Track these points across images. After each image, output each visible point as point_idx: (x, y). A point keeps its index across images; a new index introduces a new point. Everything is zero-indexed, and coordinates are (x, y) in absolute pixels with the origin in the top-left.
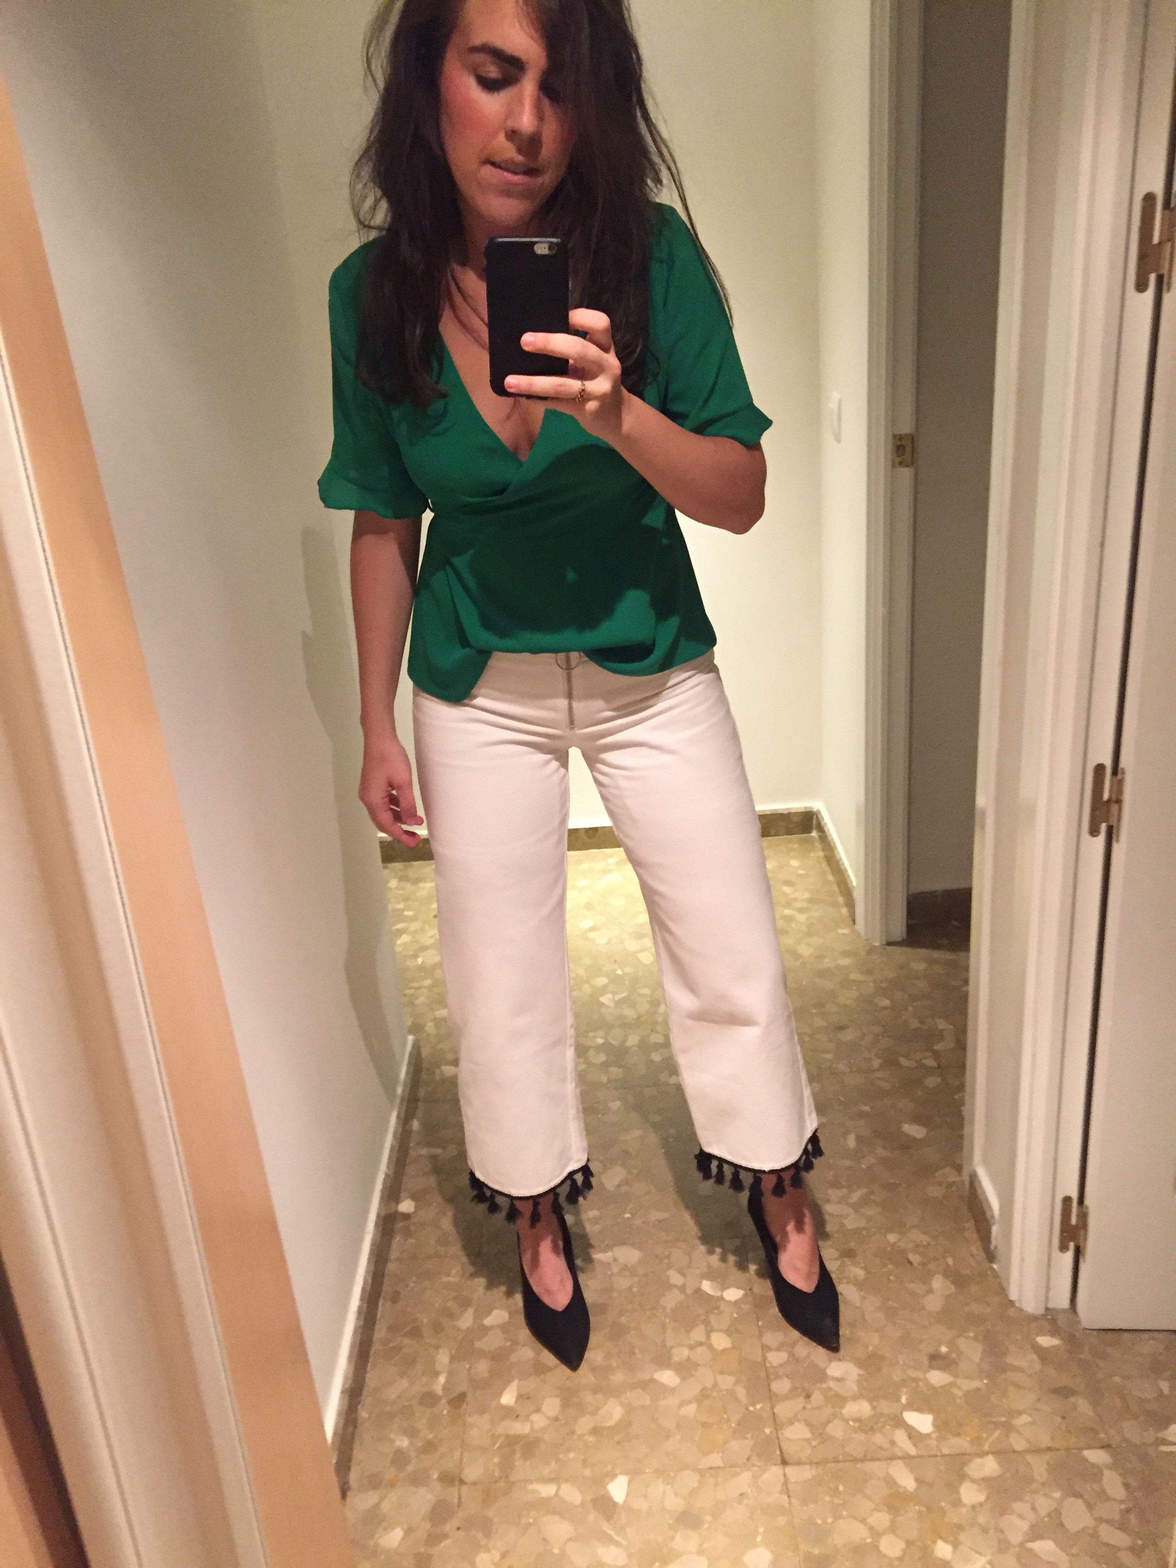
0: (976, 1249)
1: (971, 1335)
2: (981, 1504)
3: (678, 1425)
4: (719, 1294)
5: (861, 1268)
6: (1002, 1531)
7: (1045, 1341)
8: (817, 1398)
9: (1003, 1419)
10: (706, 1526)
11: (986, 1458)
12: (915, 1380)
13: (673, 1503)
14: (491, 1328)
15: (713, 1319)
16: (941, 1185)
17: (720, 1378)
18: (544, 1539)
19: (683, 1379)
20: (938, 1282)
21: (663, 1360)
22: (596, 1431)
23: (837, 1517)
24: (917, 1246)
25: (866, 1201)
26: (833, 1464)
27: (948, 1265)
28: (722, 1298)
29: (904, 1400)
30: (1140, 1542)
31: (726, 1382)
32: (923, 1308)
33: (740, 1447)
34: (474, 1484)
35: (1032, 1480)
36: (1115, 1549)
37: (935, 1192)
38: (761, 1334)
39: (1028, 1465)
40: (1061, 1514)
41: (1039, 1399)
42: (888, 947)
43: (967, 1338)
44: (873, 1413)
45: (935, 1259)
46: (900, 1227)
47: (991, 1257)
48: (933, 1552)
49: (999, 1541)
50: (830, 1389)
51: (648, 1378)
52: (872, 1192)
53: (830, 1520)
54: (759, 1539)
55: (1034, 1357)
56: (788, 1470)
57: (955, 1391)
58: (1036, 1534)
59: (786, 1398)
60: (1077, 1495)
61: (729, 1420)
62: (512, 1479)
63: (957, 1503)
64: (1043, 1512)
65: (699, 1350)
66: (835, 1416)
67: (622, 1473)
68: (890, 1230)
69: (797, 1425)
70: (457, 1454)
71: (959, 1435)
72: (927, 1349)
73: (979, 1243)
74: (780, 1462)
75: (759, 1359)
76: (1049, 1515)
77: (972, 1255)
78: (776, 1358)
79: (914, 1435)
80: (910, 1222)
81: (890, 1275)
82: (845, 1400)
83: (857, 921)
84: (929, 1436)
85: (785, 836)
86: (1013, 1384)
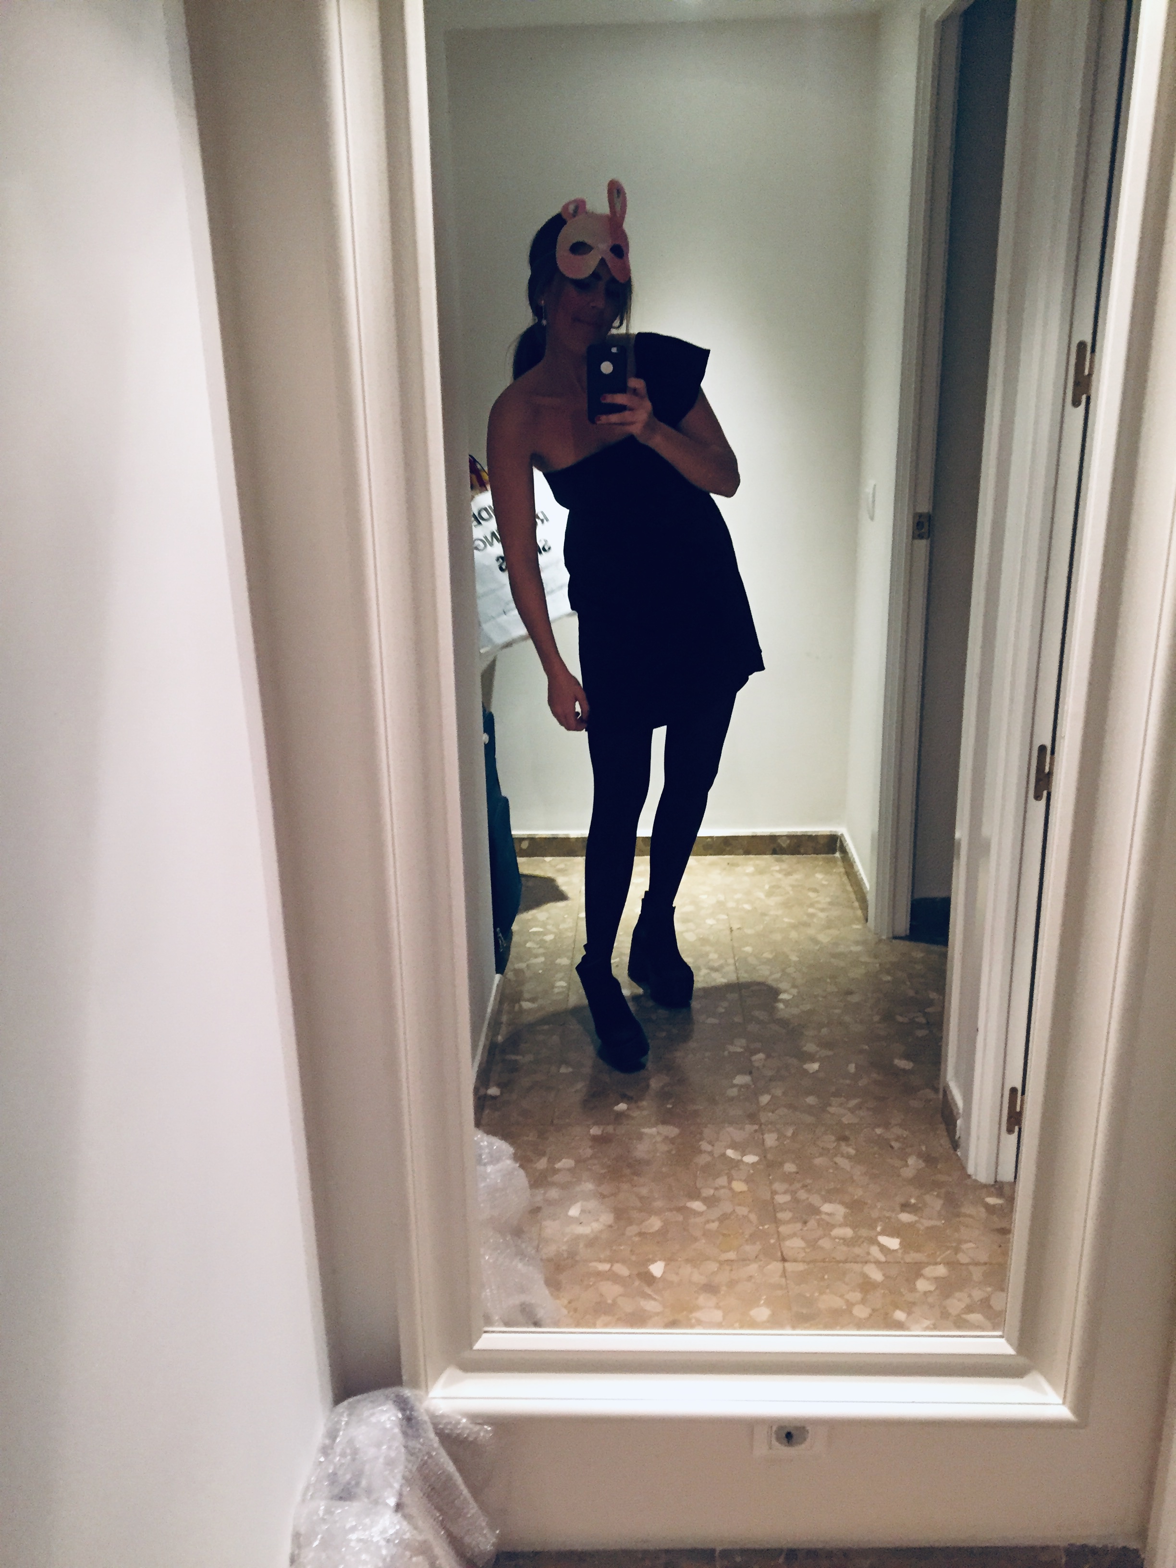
0: (945, 1141)
1: (935, 1193)
2: (930, 1292)
3: (704, 1235)
4: (739, 1158)
5: (853, 1148)
6: (945, 1307)
7: (992, 1200)
8: (812, 1223)
9: (954, 1244)
10: (722, 1292)
11: (938, 1266)
12: (889, 1218)
13: (698, 1277)
14: (561, 1170)
15: (733, 1172)
16: (922, 1101)
17: (737, 1208)
18: (601, 1294)
19: (708, 1207)
20: (912, 1160)
21: (695, 1195)
22: (640, 1234)
23: (821, 1293)
24: (898, 1137)
25: (859, 1107)
26: (821, 1263)
27: (922, 1151)
28: (742, 1161)
29: (879, 1229)
31: (742, 1211)
32: (899, 1176)
33: (751, 1249)
35: (971, 1280)
37: (916, 1104)
38: (771, 1183)
39: (969, 1272)
40: (990, 1301)
41: (981, 1235)
42: (894, 942)
43: (932, 1195)
44: (854, 1235)
45: (912, 1146)
46: (887, 1125)
47: (955, 1145)
48: (891, 1316)
49: (942, 1313)
50: (823, 1220)
51: (681, 1205)
52: (866, 1102)
53: (816, 1294)
54: (762, 1302)
55: (983, 1210)
56: (787, 1265)
57: (918, 1225)
59: (788, 1222)
61: (743, 1233)
62: (577, 1259)
63: (913, 1290)
64: (977, 1298)
65: (722, 1191)
66: (825, 1236)
67: (660, 1260)
68: (879, 1126)
69: (795, 1239)
71: (918, 1252)
72: (900, 1199)
73: (946, 1136)
74: (780, 1259)
75: (769, 1198)
76: (981, 1300)
77: (940, 1144)
78: (781, 1199)
79: (883, 1248)
80: (893, 1122)
81: (875, 1154)
82: (833, 1226)
83: (868, 920)
84: (896, 1251)
85: (812, 855)
86: (964, 1224)
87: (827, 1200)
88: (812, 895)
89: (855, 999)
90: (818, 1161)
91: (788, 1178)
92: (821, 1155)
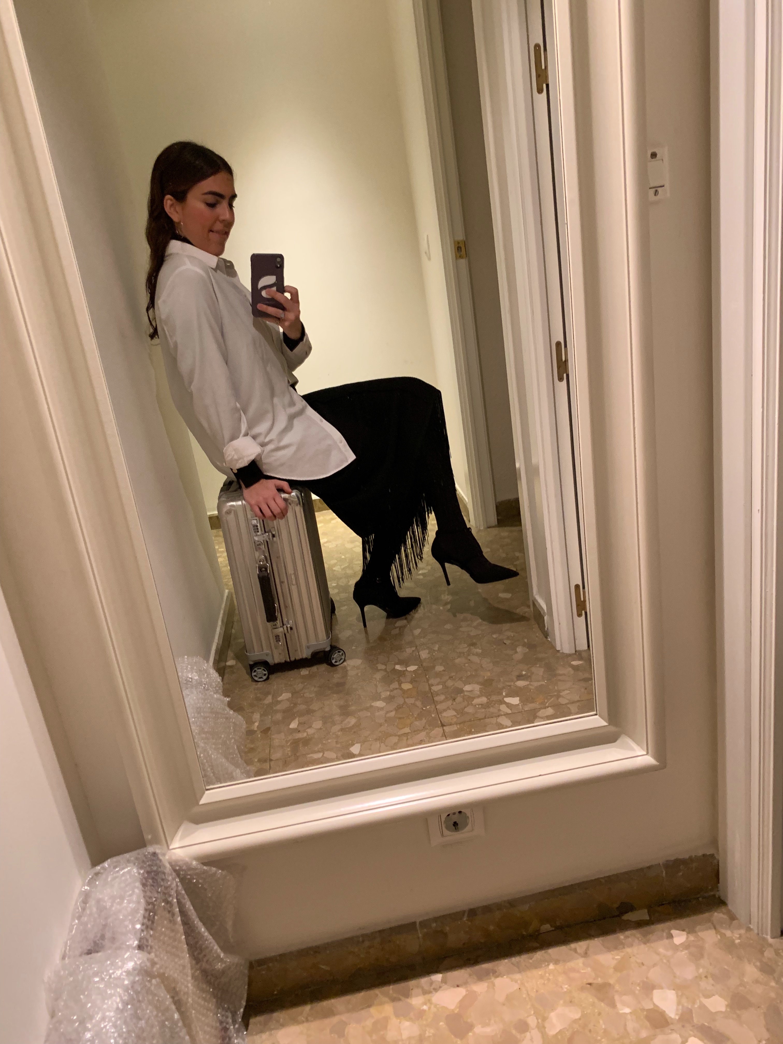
0: (539, 634)
1: (538, 665)
3: (386, 721)
4: (405, 669)
5: (480, 649)
7: (575, 663)
8: (459, 699)
9: (556, 694)
11: (547, 709)
12: (510, 686)
14: (282, 701)
17: (406, 700)
19: (387, 703)
20: (520, 649)
21: (376, 698)
22: (342, 730)
24: (508, 637)
26: (469, 723)
27: (525, 642)
28: (406, 670)
31: (410, 701)
32: (513, 659)
33: (419, 724)
34: (278, 760)
35: (570, 713)
38: (428, 680)
39: (569, 708)
41: (574, 684)
42: (488, 529)
43: (536, 667)
44: (488, 701)
45: (518, 641)
46: (499, 631)
47: (546, 635)
50: (466, 695)
51: (368, 705)
55: (570, 669)
56: (444, 728)
57: (531, 687)
59: (443, 702)
61: (413, 714)
62: (298, 755)
65: (395, 691)
66: (468, 705)
67: (359, 743)
68: (495, 633)
69: (449, 711)
70: (267, 751)
71: (533, 702)
72: (515, 674)
74: (440, 725)
75: (427, 689)
77: (537, 636)
78: (435, 688)
79: (509, 705)
81: (495, 649)
82: (473, 698)
84: (518, 705)
86: (560, 680)
87: (466, 683)
90: (457, 661)
91: (438, 675)
92: (459, 657)
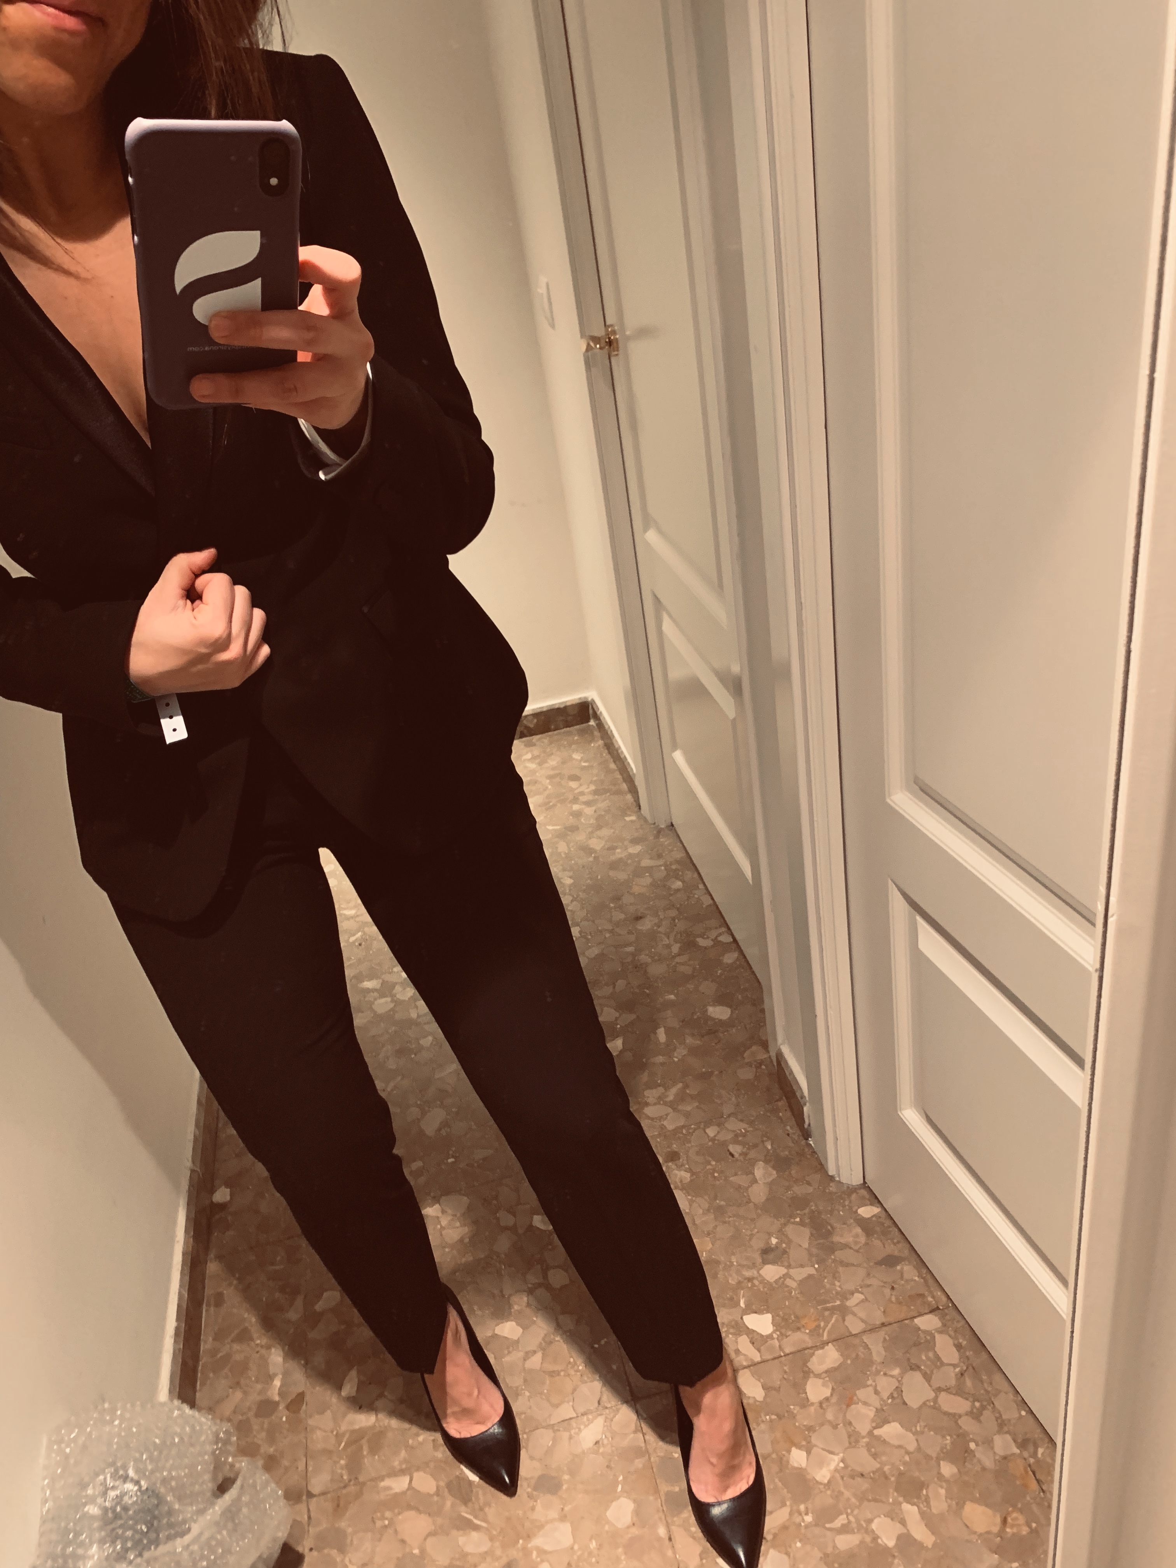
0: (791, 1128)
1: (798, 1220)
2: (828, 1399)
3: (525, 1381)
5: (686, 1172)
6: (850, 1423)
7: (865, 1211)
9: (838, 1303)
10: (565, 1487)
11: (826, 1347)
12: (750, 1280)
14: (323, 1313)
16: (751, 1066)
18: (403, 1541)
19: (525, 1328)
20: (759, 1171)
21: (503, 1311)
24: (736, 1136)
25: (681, 1097)
27: (768, 1151)
29: (742, 1304)
30: (977, 1404)
32: (749, 1201)
33: (590, 1391)
34: (324, 1494)
35: (872, 1362)
36: (955, 1417)
37: (746, 1074)
39: (866, 1347)
40: (902, 1391)
41: (868, 1274)
43: (795, 1223)
45: (755, 1146)
46: (718, 1119)
47: (806, 1134)
48: (788, 1462)
49: (849, 1436)
51: (489, 1334)
52: (686, 1086)
54: (620, 1488)
55: (859, 1230)
57: (789, 1282)
58: (881, 1419)
60: (915, 1368)
62: (361, 1479)
63: (805, 1403)
64: (885, 1395)
65: (538, 1292)
68: (708, 1123)
70: (301, 1467)
71: (799, 1329)
72: (758, 1244)
73: (793, 1122)
74: (630, 1398)
76: (891, 1396)
77: (788, 1135)
79: (755, 1339)
80: (727, 1110)
81: (714, 1171)
83: (642, 807)
84: (770, 1336)
85: (565, 729)
86: (842, 1263)
88: (573, 784)
89: (646, 925)
